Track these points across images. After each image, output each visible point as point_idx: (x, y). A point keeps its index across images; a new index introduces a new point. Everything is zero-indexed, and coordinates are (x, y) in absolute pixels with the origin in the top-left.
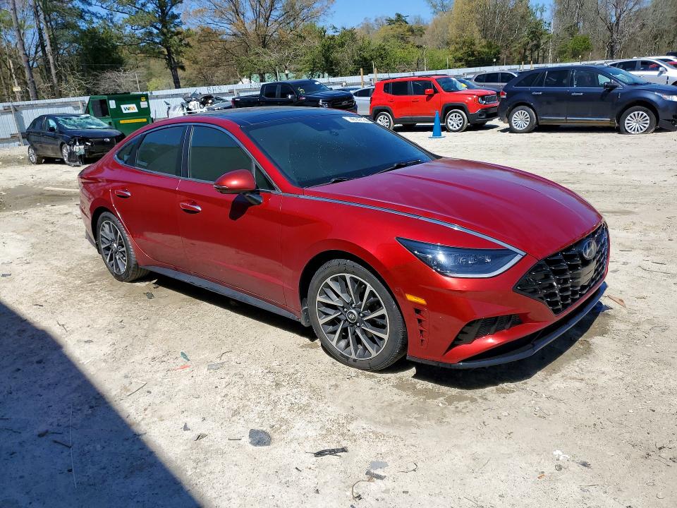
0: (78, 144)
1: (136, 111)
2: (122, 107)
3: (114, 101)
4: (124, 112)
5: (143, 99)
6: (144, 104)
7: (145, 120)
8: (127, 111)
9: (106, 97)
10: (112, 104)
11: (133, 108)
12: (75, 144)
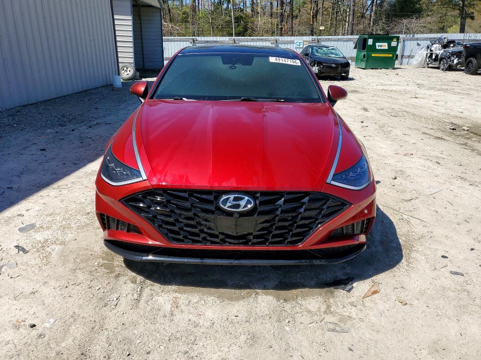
0: (316, 66)
1: (387, 48)
2: (377, 44)
3: (372, 40)
4: (377, 48)
5: (395, 40)
6: (394, 44)
7: (391, 55)
8: (380, 48)
9: (367, 36)
10: (370, 42)
11: (385, 46)
12: (314, 65)
